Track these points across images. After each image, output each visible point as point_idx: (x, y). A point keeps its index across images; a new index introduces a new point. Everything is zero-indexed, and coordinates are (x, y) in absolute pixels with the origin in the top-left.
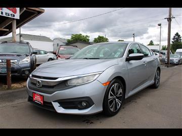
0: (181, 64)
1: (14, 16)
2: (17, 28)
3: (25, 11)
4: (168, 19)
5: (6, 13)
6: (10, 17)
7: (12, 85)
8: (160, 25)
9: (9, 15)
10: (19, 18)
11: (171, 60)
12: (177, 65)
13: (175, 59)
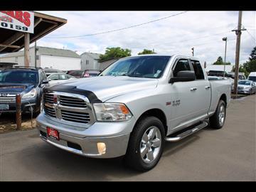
0: (254, 94)
1: (27, 29)
2: (31, 43)
3: (41, 22)
4: (236, 31)
5: (17, 26)
6: (21, 30)
7: (23, 124)
8: (225, 39)
9: (20, 29)
10: (33, 32)
11: (239, 88)
12: (247, 94)
13: (245, 86)
